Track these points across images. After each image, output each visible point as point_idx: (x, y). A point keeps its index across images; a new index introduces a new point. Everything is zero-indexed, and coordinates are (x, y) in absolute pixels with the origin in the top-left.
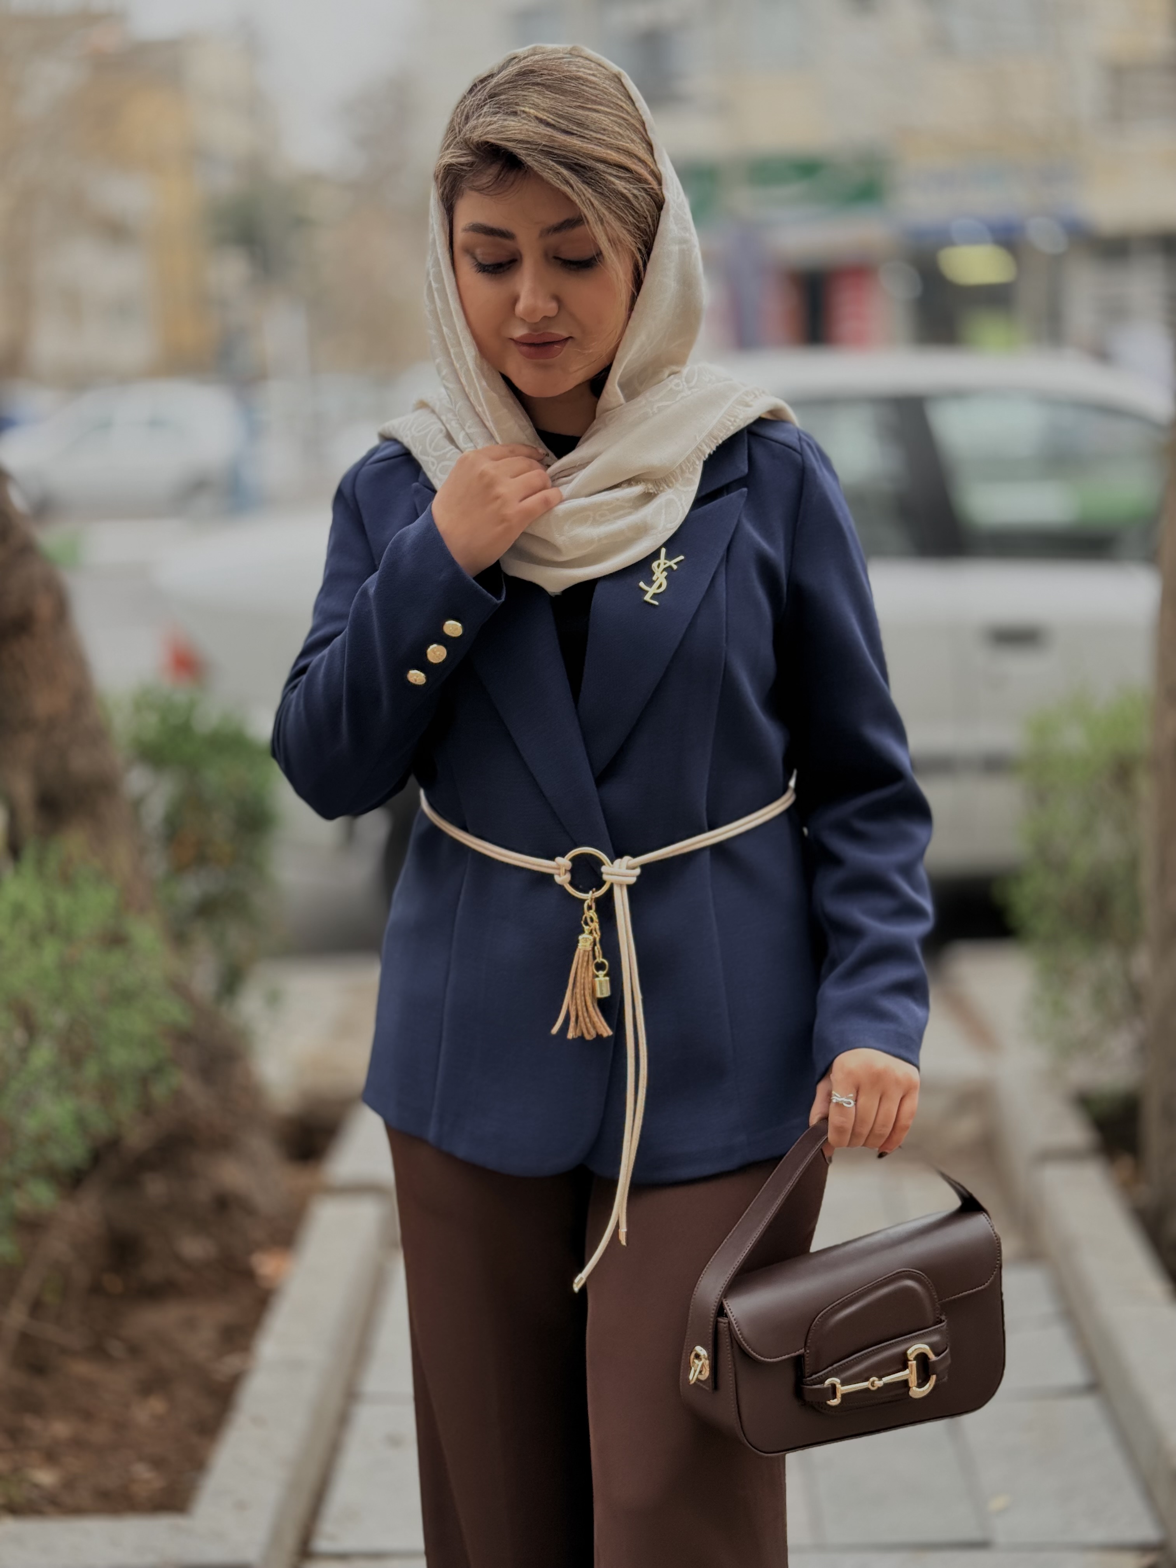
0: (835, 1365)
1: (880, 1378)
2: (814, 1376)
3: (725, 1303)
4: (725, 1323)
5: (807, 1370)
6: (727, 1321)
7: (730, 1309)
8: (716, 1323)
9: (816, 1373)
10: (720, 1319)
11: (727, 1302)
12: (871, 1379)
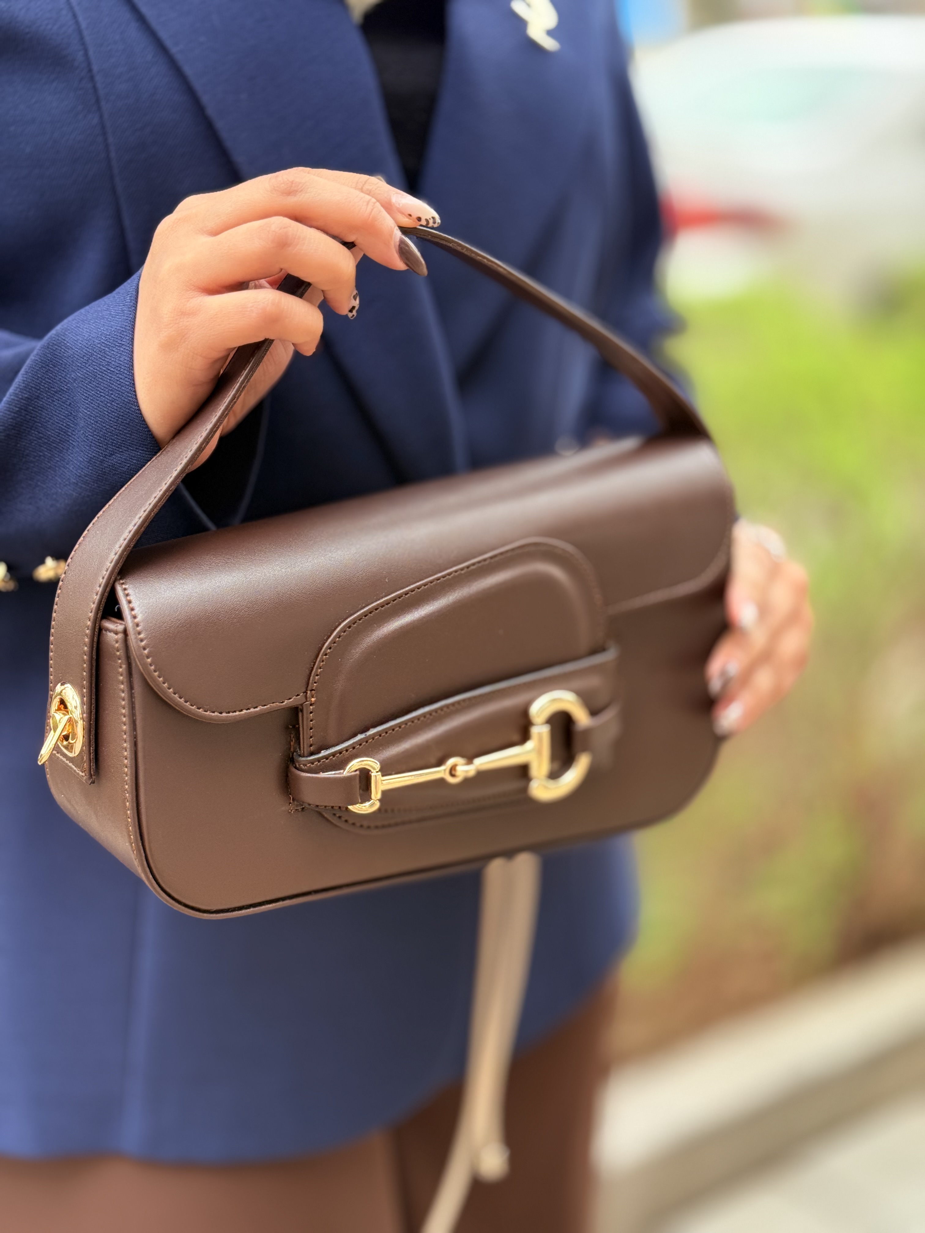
0: (372, 731)
1: (470, 760)
2: (323, 753)
3: (119, 589)
4: (116, 633)
5: (307, 740)
6: (120, 628)
7: (130, 602)
8: (98, 633)
9: (327, 748)
10: (108, 624)
11: (127, 586)
12: (451, 761)
